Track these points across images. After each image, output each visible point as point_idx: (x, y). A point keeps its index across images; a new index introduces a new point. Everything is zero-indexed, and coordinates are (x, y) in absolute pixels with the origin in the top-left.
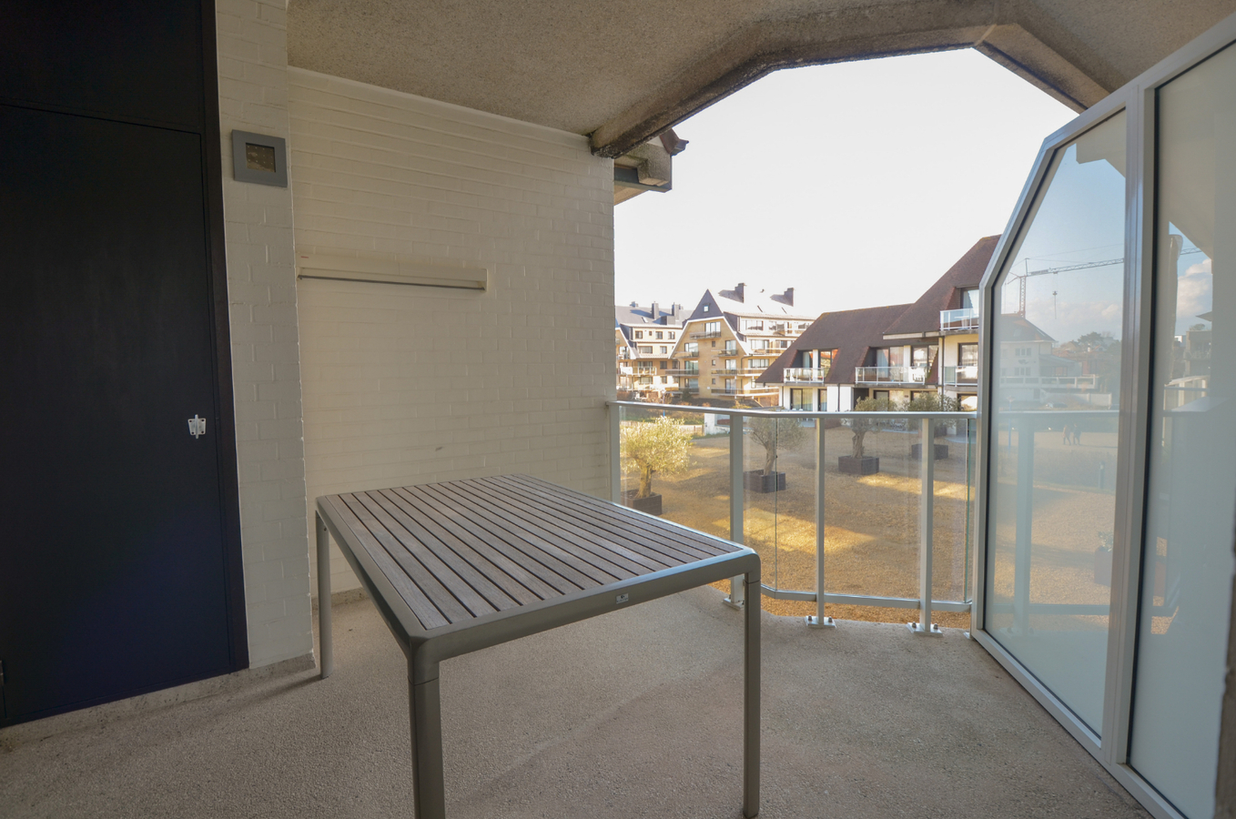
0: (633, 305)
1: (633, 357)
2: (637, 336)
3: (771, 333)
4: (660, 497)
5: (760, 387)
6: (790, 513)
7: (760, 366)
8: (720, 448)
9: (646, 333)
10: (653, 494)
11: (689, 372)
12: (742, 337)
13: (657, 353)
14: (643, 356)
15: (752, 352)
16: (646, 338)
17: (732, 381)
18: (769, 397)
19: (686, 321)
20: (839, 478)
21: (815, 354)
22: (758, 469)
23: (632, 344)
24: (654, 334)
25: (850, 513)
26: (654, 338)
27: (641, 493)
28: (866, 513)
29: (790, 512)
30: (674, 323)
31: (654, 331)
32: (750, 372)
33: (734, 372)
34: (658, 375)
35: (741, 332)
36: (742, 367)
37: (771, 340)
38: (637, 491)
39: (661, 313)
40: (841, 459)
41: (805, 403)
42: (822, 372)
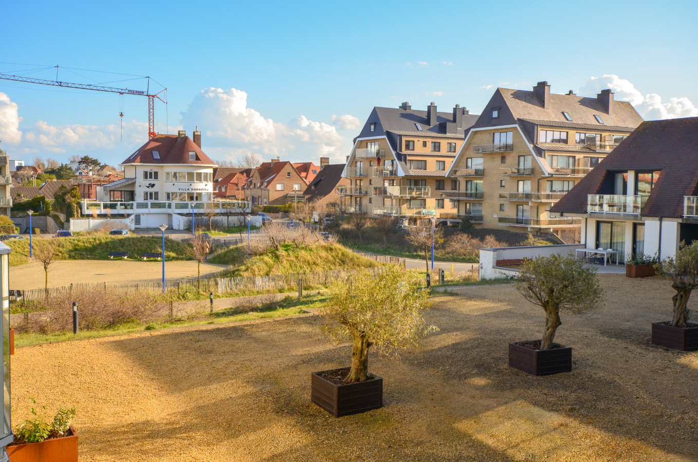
0: (405, 106)
1: (401, 173)
2: (407, 147)
3: (578, 147)
4: (381, 380)
5: (557, 217)
6: (571, 412)
7: (562, 188)
8: (493, 300)
9: (418, 143)
10: (372, 377)
11: (471, 195)
12: (540, 152)
13: (432, 169)
14: (414, 172)
15: (552, 171)
16: (419, 149)
17: (526, 207)
18: (570, 230)
19: (469, 130)
20: (651, 355)
21: (630, 176)
22: (533, 339)
23: (401, 157)
24: (429, 145)
25: (662, 416)
26: (429, 150)
27: (352, 375)
28: (686, 416)
29: (572, 410)
30: (456, 132)
31: (429, 142)
32: (548, 197)
33: (528, 196)
34: (432, 197)
35: (539, 146)
36: (538, 191)
37: (578, 156)
38: (349, 369)
39: (439, 118)
40: (655, 327)
41: (615, 240)
42: (639, 200)
